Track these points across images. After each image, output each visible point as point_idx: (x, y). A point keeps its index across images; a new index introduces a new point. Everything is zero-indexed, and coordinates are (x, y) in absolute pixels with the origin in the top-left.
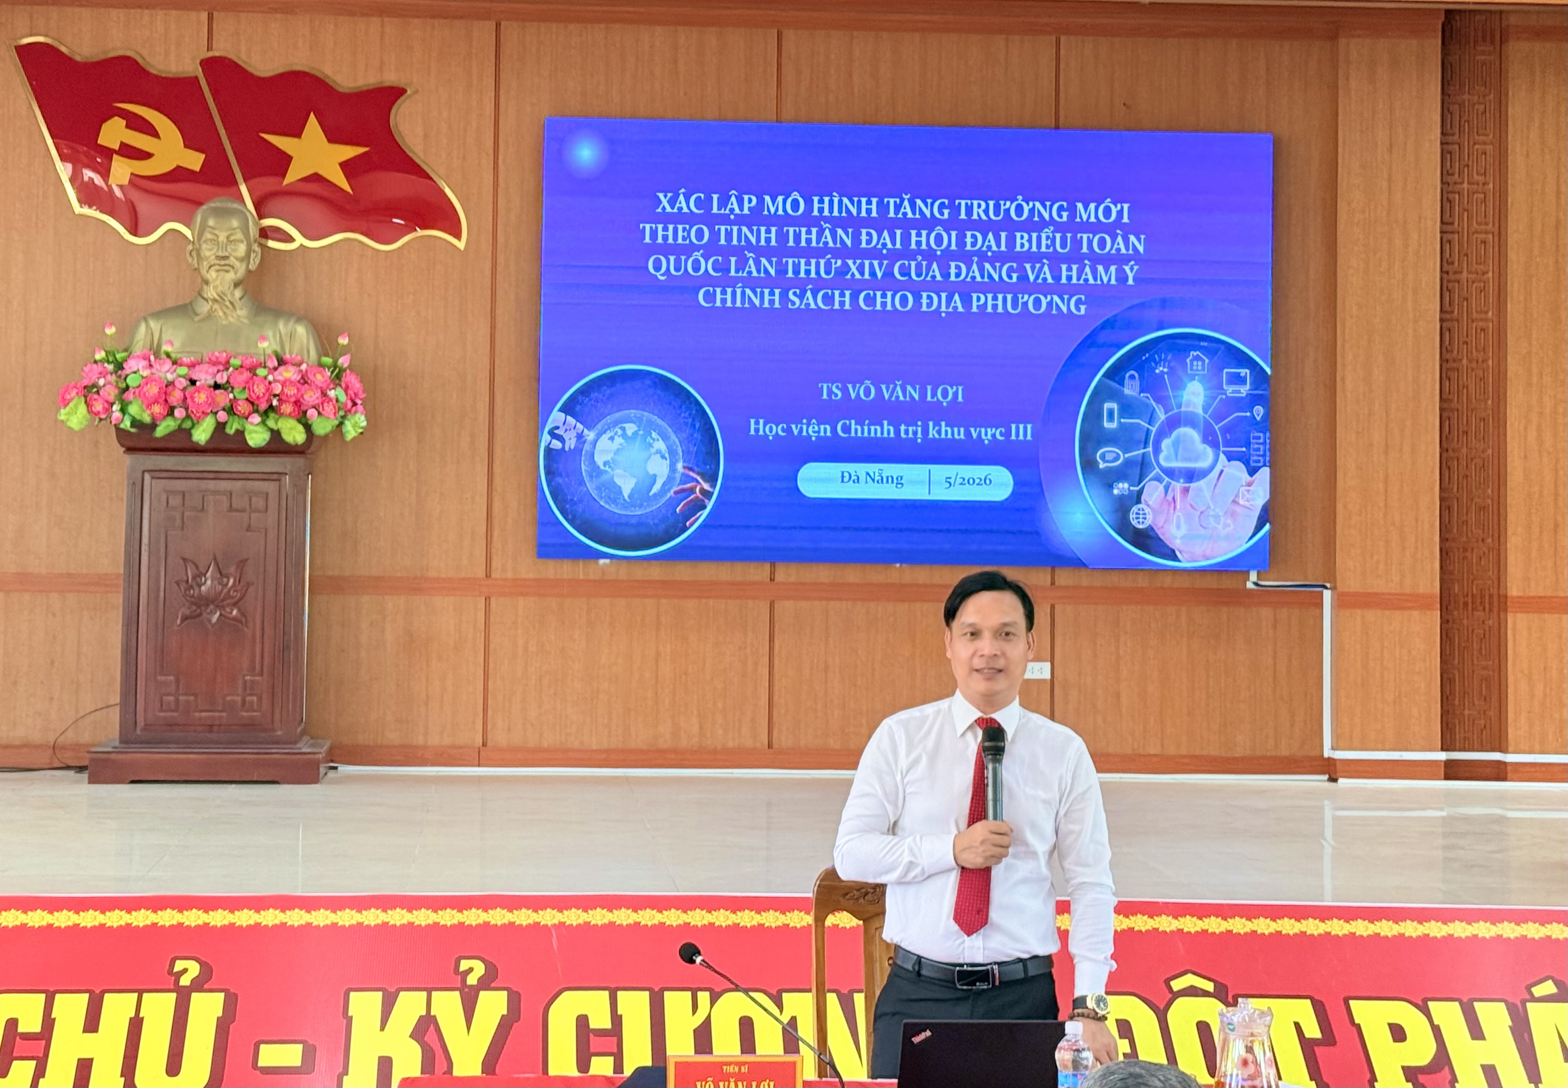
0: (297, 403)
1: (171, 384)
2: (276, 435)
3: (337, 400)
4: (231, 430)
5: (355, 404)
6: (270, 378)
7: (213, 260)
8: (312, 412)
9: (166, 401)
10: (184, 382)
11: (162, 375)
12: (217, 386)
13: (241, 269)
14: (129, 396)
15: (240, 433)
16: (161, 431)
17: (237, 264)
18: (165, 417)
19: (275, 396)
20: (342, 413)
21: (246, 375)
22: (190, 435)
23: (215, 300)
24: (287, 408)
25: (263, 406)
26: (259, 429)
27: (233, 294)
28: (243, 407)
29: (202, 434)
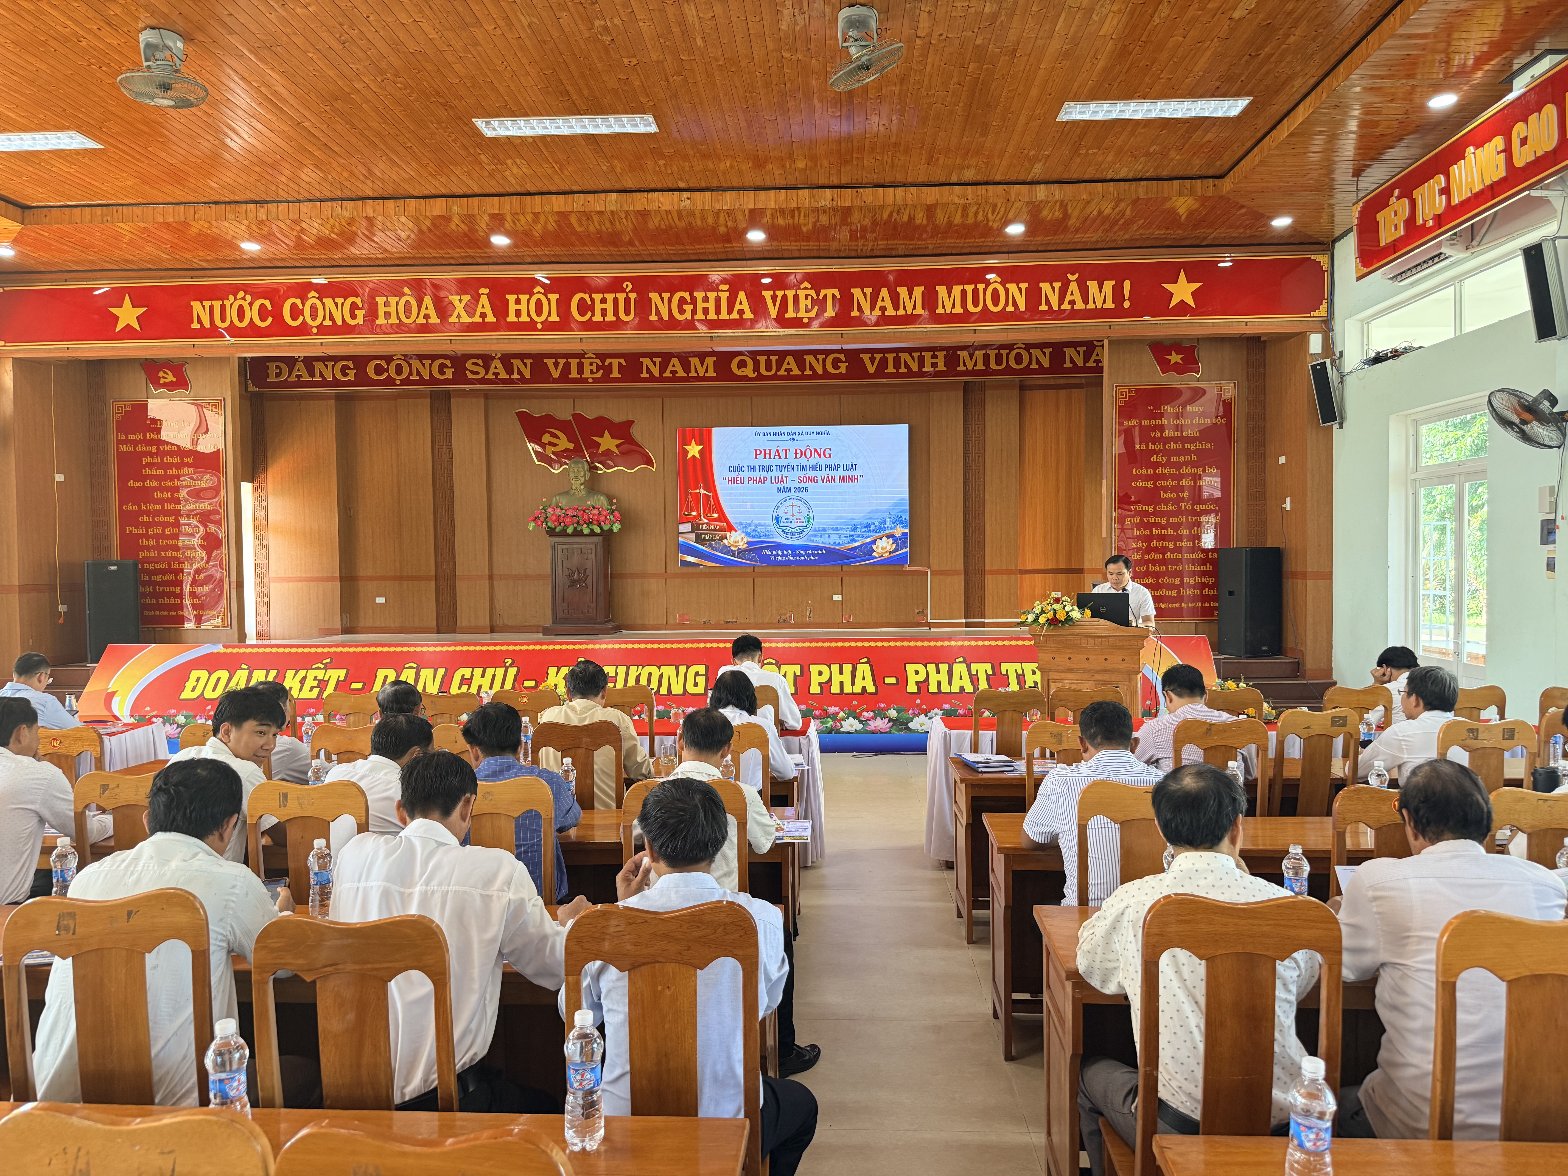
0: (598, 520)
2: (592, 530)
3: (611, 520)
4: (579, 529)
5: (618, 520)
7: (573, 477)
8: (603, 523)
9: (559, 520)
13: (583, 480)
14: (548, 519)
16: (557, 530)
17: (581, 478)
18: (559, 526)
19: (591, 518)
20: (613, 523)
22: (566, 531)
23: (575, 489)
24: (595, 522)
25: (588, 521)
26: (587, 528)
27: (581, 487)
28: (581, 522)
29: (570, 530)
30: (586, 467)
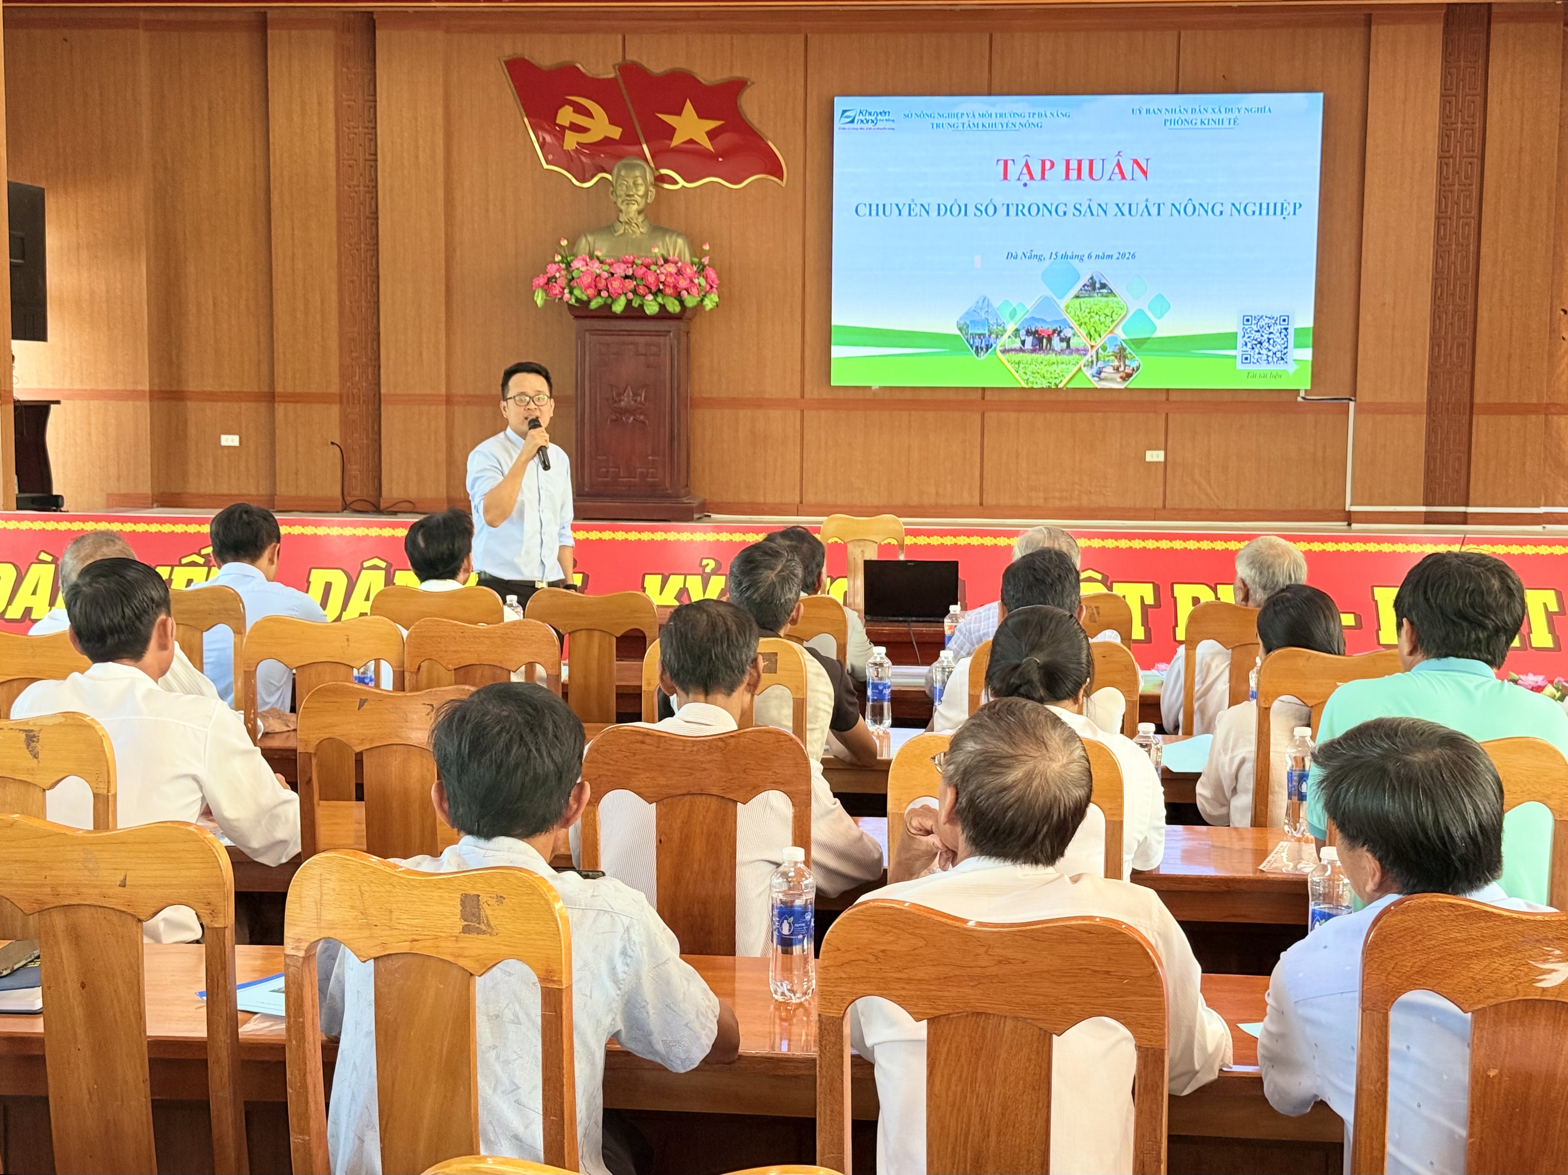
0: (675, 287)
1: (599, 276)
2: (662, 307)
3: (700, 285)
4: (636, 304)
5: (712, 287)
6: (658, 271)
7: (624, 197)
8: (684, 293)
9: (596, 286)
10: (606, 275)
11: (593, 270)
12: (626, 277)
13: (642, 202)
14: (574, 283)
15: (641, 306)
16: (594, 305)
17: (639, 199)
18: (595, 297)
19: (661, 282)
20: (703, 293)
21: (644, 269)
22: (611, 307)
23: (627, 223)
24: (669, 291)
25: (654, 289)
26: (653, 303)
27: (637, 219)
28: (642, 290)
29: (618, 307)
30: (650, 178)
